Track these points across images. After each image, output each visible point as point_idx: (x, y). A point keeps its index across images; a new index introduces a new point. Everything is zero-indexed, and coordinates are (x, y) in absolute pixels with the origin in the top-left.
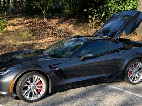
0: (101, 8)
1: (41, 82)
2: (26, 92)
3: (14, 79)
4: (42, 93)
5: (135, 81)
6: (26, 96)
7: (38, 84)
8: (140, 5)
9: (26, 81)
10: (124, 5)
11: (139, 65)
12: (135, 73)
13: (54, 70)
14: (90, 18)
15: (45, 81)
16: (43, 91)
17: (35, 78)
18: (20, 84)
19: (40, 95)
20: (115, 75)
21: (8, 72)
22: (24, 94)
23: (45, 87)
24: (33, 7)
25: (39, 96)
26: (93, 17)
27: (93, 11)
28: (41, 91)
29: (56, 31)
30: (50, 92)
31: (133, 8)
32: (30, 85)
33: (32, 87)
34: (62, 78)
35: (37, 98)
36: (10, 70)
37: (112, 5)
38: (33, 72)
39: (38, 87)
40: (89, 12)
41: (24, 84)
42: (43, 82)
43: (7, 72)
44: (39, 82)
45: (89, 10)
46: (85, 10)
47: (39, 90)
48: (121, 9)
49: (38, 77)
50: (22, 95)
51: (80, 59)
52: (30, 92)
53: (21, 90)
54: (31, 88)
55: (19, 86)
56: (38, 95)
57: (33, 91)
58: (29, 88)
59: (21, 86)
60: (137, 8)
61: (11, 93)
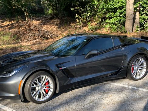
0: (88, 7)
1: (48, 82)
2: (35, 93)
3: (22, 80)
4: (50, 93)
5: (138, 77)
6: (35, 97)
7: (46, 84)
8: (129, 2)
9: (34, 82)
10: (113, 2)
11: (141, 60)
12: (137, 69)
13: (61, 69)
14: (77, 17)
15: (53, 81)
16: (51, 91)
17: (43, 78)
18: (29, 85)
19: (48, 95)
20: (118, 71)
21: (15, 73)
22: (33, 95)
23: (53, 87)
24: (14, 8)
25: (47, 97)
26: (80, 17)
27: (80, 10)
28: (48, 91)
29: (42, 33)
30: (57, 92)
31: (122, 5)
32: (38, 86)
33: (40, 87)
34: (68, 77)
35: (46, 99)
36: (16, 71)
37: (99, 3)
38: (41, 72)
39: (45, 87)
40: (76, 11)
41: (33, 85)
42: (51, 82)
43: (13, 73)
44: (46, 83)
45: (76, 9)
46: (72, 9)
47: (47, 90)
48: (110, 7)
49: (46, 77)
50: (31, 96)
51: (85, 57)
52: (38, 93)
53: (30, 91)
54: (39, 89)
55: (28, 87)
56: (46, 95)
57: (41, 91)
58: (37, 89)
59: (30, 86)
60: (126, 5)
61: (20, 95)
